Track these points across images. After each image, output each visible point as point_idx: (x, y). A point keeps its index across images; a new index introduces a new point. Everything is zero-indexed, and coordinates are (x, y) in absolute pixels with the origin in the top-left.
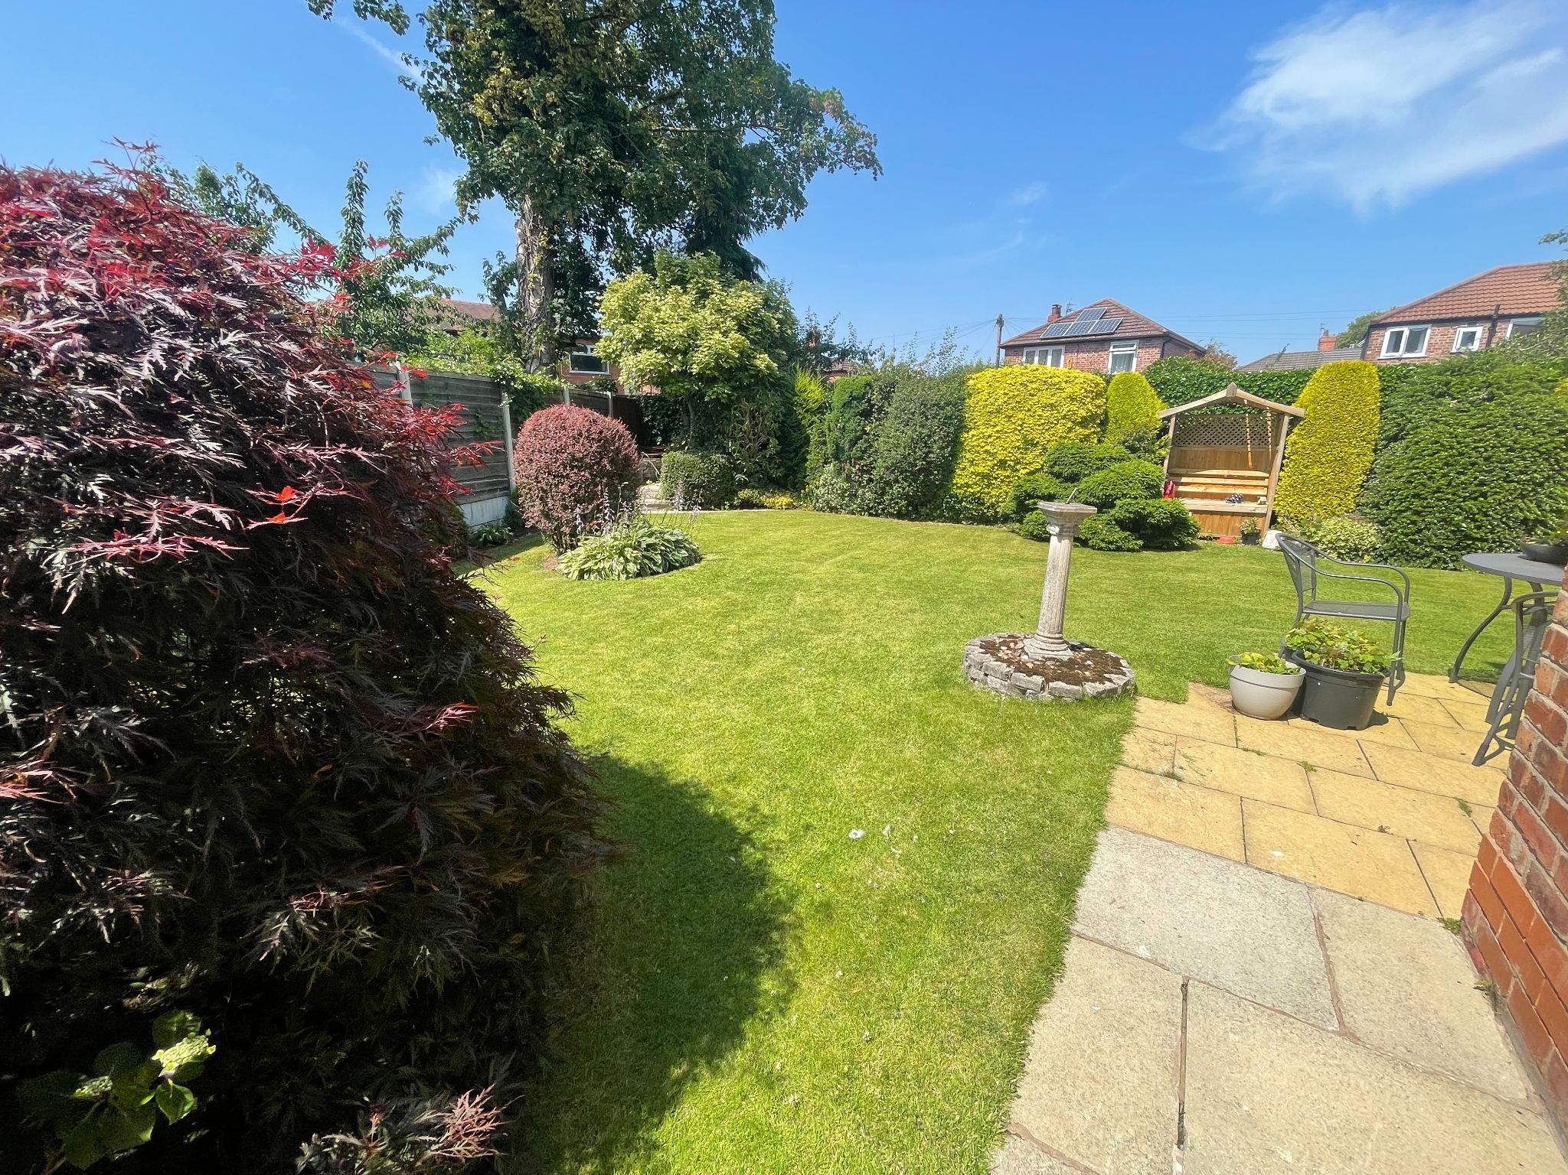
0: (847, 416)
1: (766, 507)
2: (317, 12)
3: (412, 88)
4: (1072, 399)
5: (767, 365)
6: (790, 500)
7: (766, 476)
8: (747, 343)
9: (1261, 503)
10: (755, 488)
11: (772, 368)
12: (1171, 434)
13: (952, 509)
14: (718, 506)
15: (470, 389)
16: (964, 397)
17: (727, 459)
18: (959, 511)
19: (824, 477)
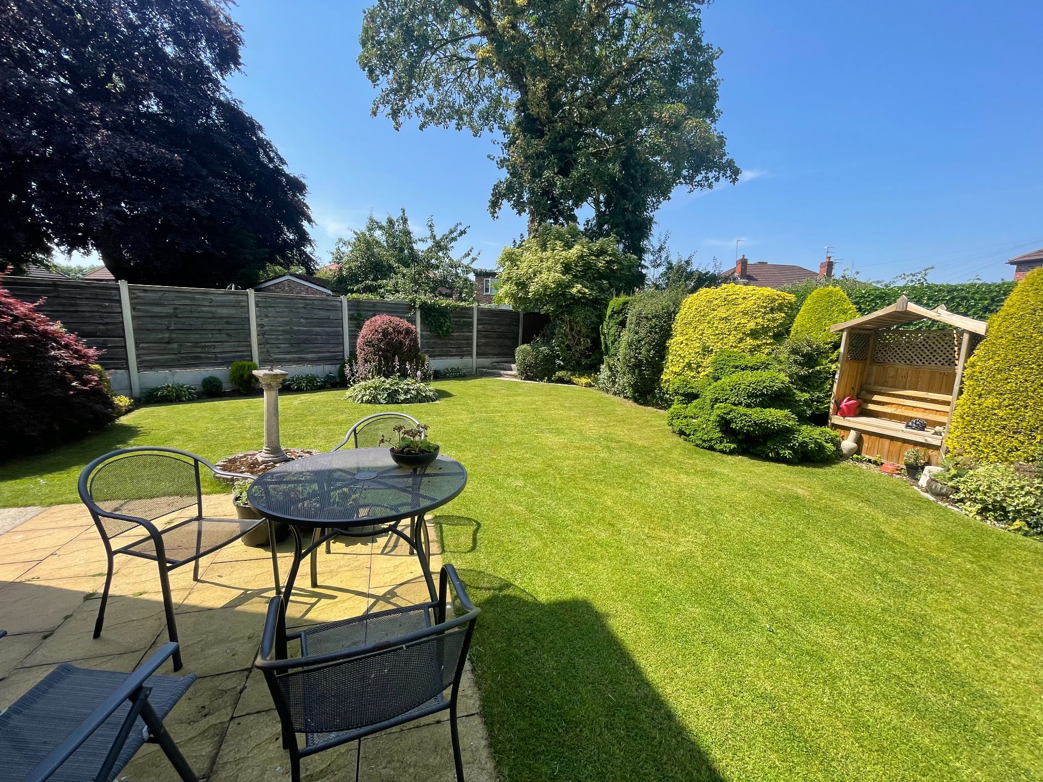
1: (574, 384)
5: (579, 291)
6: (589, 380)
7: (579, 363)
8: (567, 278)
9: (936, 433)
10: (569, 370)
11: (585, 293)
12: (842, 349)
13: (662, 399)
14: (541, 379)
15: (390, 308)
16: (674, 312)
17: (551, 351)
18: (666, 401)
19: (603, 366)
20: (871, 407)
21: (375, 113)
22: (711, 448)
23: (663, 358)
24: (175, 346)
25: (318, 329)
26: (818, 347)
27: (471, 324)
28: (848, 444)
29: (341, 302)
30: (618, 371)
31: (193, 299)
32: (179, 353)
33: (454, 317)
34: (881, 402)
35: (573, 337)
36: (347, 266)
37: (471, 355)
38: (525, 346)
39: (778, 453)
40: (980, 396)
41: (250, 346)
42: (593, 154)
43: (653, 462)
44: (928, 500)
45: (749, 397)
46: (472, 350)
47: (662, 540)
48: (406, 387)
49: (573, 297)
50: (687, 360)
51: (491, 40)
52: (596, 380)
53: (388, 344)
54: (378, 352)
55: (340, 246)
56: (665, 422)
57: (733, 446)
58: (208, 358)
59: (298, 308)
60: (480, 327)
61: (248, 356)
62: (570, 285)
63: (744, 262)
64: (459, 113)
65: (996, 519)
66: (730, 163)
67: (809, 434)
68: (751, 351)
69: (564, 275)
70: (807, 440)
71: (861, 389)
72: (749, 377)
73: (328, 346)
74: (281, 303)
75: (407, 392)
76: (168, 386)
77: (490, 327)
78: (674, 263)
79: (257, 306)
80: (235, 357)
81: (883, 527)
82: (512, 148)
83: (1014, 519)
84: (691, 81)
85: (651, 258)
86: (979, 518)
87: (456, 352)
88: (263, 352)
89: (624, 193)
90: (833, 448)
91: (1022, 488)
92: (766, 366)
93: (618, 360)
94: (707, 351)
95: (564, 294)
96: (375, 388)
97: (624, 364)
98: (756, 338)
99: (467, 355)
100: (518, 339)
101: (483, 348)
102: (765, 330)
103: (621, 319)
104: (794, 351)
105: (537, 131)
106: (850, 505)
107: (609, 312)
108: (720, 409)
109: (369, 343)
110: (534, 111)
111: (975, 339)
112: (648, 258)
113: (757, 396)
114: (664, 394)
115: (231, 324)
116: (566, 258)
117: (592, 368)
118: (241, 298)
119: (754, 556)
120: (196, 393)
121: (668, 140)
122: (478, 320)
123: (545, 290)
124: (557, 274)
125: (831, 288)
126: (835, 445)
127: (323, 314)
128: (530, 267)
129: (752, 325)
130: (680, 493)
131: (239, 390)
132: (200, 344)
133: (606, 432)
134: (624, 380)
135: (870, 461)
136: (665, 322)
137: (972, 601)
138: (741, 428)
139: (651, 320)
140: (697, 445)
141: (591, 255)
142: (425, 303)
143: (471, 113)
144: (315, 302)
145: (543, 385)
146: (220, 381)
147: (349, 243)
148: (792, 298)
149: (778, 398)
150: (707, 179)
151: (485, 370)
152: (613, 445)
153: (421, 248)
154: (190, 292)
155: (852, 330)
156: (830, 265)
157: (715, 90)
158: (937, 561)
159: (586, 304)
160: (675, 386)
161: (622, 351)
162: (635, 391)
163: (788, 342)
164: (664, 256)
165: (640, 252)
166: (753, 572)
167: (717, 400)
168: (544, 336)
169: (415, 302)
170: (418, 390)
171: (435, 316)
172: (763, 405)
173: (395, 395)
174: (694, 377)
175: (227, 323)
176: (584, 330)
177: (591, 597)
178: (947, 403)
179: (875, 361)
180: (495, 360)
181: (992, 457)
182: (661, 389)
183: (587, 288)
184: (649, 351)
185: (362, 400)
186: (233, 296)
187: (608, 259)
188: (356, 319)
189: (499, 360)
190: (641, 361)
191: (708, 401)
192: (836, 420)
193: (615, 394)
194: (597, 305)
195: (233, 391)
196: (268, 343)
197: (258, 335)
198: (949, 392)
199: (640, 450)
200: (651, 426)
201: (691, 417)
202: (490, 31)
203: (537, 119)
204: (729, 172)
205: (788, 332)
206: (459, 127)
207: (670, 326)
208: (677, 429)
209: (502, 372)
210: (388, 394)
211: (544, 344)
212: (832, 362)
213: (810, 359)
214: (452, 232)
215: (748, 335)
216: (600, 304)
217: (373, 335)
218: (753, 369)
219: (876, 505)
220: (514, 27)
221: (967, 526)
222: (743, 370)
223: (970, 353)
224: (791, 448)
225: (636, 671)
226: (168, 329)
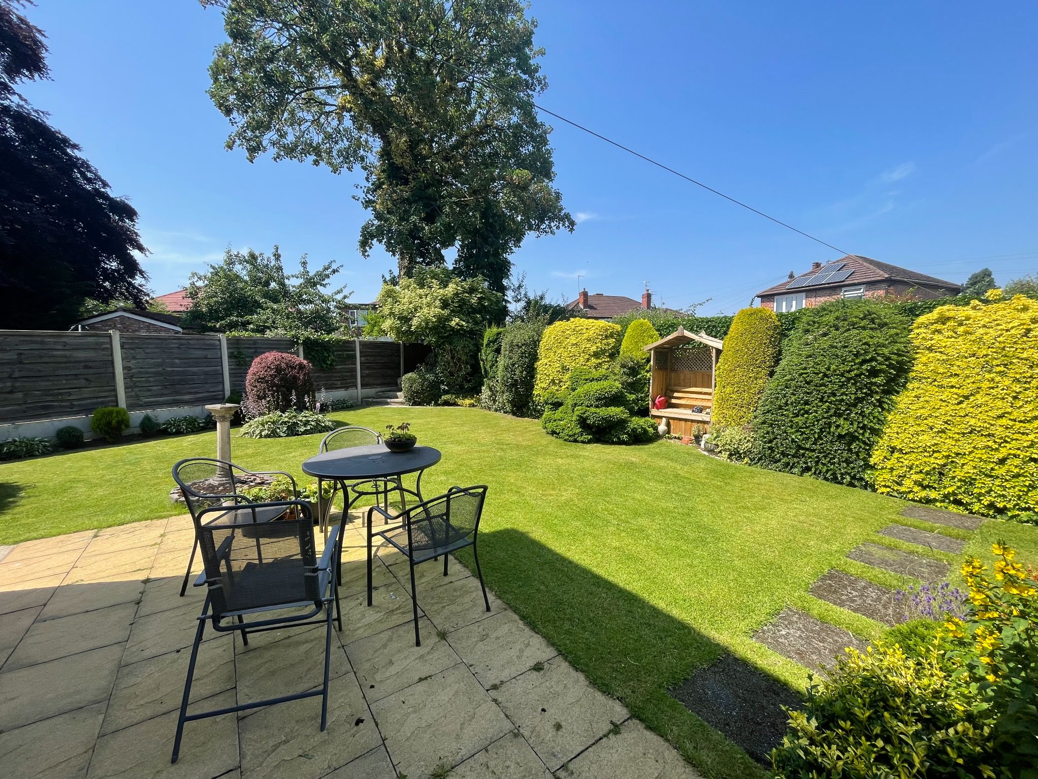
0: (488, 352)
1: (459, 405)
2: (335, 173)
3: (358, 200)
4: (588, 340)
5: (457, 324)
6: (472, 401)
7: (461, 387)
8: (446, 312)
9: (707, 414)
10: (454, 394)
11: (462, 326)
12: (652, 363)
13: (535, 410)
14: (429, 404)
15: (273, 344)
16: (538, 340)
17: (436, 377)
18: (538, 411)
19: (483, 388)
20: (674, 401)
21: (230, 147)
22: (575, 441)
23: (533, 377)
24: (20, 395)
25: (195, 369)
26: (638, 362)
27: (354, 357)
28: (662, 428)
29: (220, 340)
30: (497, 391)
31: (42, 343)
32: (25, 403)
33: (336, 351)
34: (680, 397)
35: (455, 363)
36: (206, 302)
37: (356, 386)
38: (410, 374)
39: (619, 438)
40: (724, 387)
41: (115, 390)
42: (456, 203)
43: (537, 453)
44: (705, 455)
45: (597, 400)
46: (356, 382)
47: (552, 495)
48: (304, 419)
49: (452, 329)
50: (551, 378)
51: (353, 94)
52: (479, 400)
53: (281, 380)
54: (272, 387)
55: (195, 280)
56: (540, 427)
57: (590, 437)
58: (61, 407)
59: (172, 348)
60: (363, 359)
61: (112, 401)
62: (448, 319)
63: (585, 294)
64: (317, 150)
65: (737, 460)
66: (567, 216)
67: (637, 422)
68: (595, 368)
69: (443, 310)
70: (636, 426)
71: (667, 389)
72: (595, 386)
73: (207, 385)
74: (151, 344)
75: (306, 423)
76: (15, 441)
77: (372, 358)
78: (531, 298)
79: (122, 347)
80: (97, 403)
81: (679, 472)
82: (380, 192)
83: (744, 457)
84: (530, 148)
85: (513, 294)
86: (729, 460)
87: (341, 384)
88: (131, 396)
89: (485, 240)
90: (653, 432)
91: (745, 438)
92: (606, 378)
93: (497, 381)
94: (565, 369)
95: (444, 327)
96: (273, 423)
97: (503, 384)
98: (598, 358)
99: (351, 387)
100: (400, 369)
101: (366, 379)
102: (603, 352)
103: (496, 347)
104: (623, 366)
105: (402, 178)
106: (662, 463)
107: (485, 342)
108: (579, 410)
109: (261, 380)
110: (398, 161)
111: (719, 352)
112: (510, 295)
113: (602, 399)
114: (536, 406)
115: (90, 368)
116: (444, 295)
117: (474, 391)
118: (102, 340)
119: (607, 495)
120: (51, 446)
121: (521, 199)
122: (361, 352)
123: (427, 324)
124: (437, 309)
125: (642, 320)
126: (654, 429)
127: (199, 353)
128: (411, 302)
129: (594, 349)
130: (558, 469)
131: (105, 439)
132: (51, 392)
133: (496, 439)
134: (504, 398)
135: (675, 438)
136: (532, 348)
137: (717, 498)
138: (594, 423)
139: (521, 347)
140: (566, 440)
141: (464, 292)
142: (308, 338)
143: (331, 152)
144: (191, 342)
145: (430, 409)
146: (80, 431)
147: (205, 277)
148: (618, 327)
149: (615, 400)
150: (550, 227)
151: (370, 400)
152: (505, 447)
153: (293, 283)
154: (39, 336)
155: (656, 348)
156: (649, 296)
157: (550, 157)
158: (704, 484)
159: (464, 335)
160: (545, 398)
161: (500, 373)
162: (513, 406)
163: (619, 359)
164: (523, 293)
165: (503, 289)
166: (608, 502)
167: (576, 404)
168: (427, 364)
169: (298, 339)
170: (317, 421)
171: (317, 351)
172: (607, 405)
173: (295, 428)
174: (557, 390)
175: (86, 367)
176: (464, 358)
177: (516, 527)
178: (710, 394)
179: (673, 370)
180: (379, 389)
181: (733, 424)
182: (534, 403)
183: (464, 321)
184: (522, 372)
185: (261, 435)
186: (92, 338)
187: (479, 296)
188: (236, 357)
189: (383, 389)
190: (516, 381)
191: (570, 406)
192: (654, 412)
193: (496, 410)
194: (474, 335)
195: (94, 440)
196: (137, 387)
197: (125, 378)
198: (709, 386)
199: (525, 448)
200: (530, 431)
201: (559, 420)
202: (350, 84)
203: (401, 168)
204: (567, 223)
205: (619, 353)
206: (316, 163)
207: (536, 352)
208: (550, 430)
209: (389, 400)
210: (288, 427)
211: (427, 371)
212: (647, 372)
213: (633, 370)
214: (326, 269)
215: (592, 356)
216: (476, 334)
217: (266, 371)
218: (597, 380)
219: (676, 461)
220: (374, 84)
221: (721, 465)
222: (591, 381)
223: (717, 362)
224: (627, 433)
225: (550, 551)
226: (10, 377)
